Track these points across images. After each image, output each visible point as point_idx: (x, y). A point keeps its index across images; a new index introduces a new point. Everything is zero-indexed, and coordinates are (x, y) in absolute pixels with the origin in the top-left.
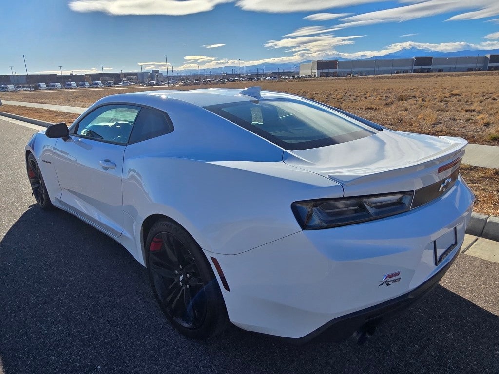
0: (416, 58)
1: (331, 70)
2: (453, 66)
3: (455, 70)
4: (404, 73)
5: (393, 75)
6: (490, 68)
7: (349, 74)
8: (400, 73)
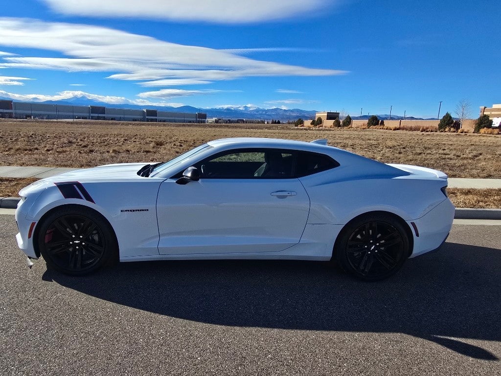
0: (91, 107)
1: (5, 111)
2: (122, 116)
3: (124, 119)
4: (83, 119)
5: (75, 120)
6: (148, 120)
7: (29, 116)
8: (80, 118)
